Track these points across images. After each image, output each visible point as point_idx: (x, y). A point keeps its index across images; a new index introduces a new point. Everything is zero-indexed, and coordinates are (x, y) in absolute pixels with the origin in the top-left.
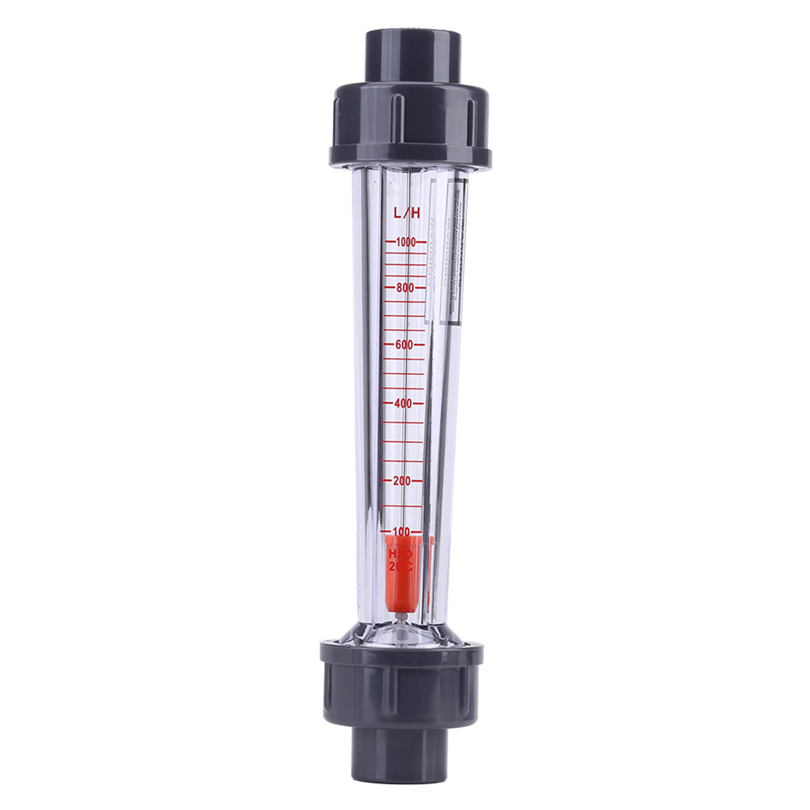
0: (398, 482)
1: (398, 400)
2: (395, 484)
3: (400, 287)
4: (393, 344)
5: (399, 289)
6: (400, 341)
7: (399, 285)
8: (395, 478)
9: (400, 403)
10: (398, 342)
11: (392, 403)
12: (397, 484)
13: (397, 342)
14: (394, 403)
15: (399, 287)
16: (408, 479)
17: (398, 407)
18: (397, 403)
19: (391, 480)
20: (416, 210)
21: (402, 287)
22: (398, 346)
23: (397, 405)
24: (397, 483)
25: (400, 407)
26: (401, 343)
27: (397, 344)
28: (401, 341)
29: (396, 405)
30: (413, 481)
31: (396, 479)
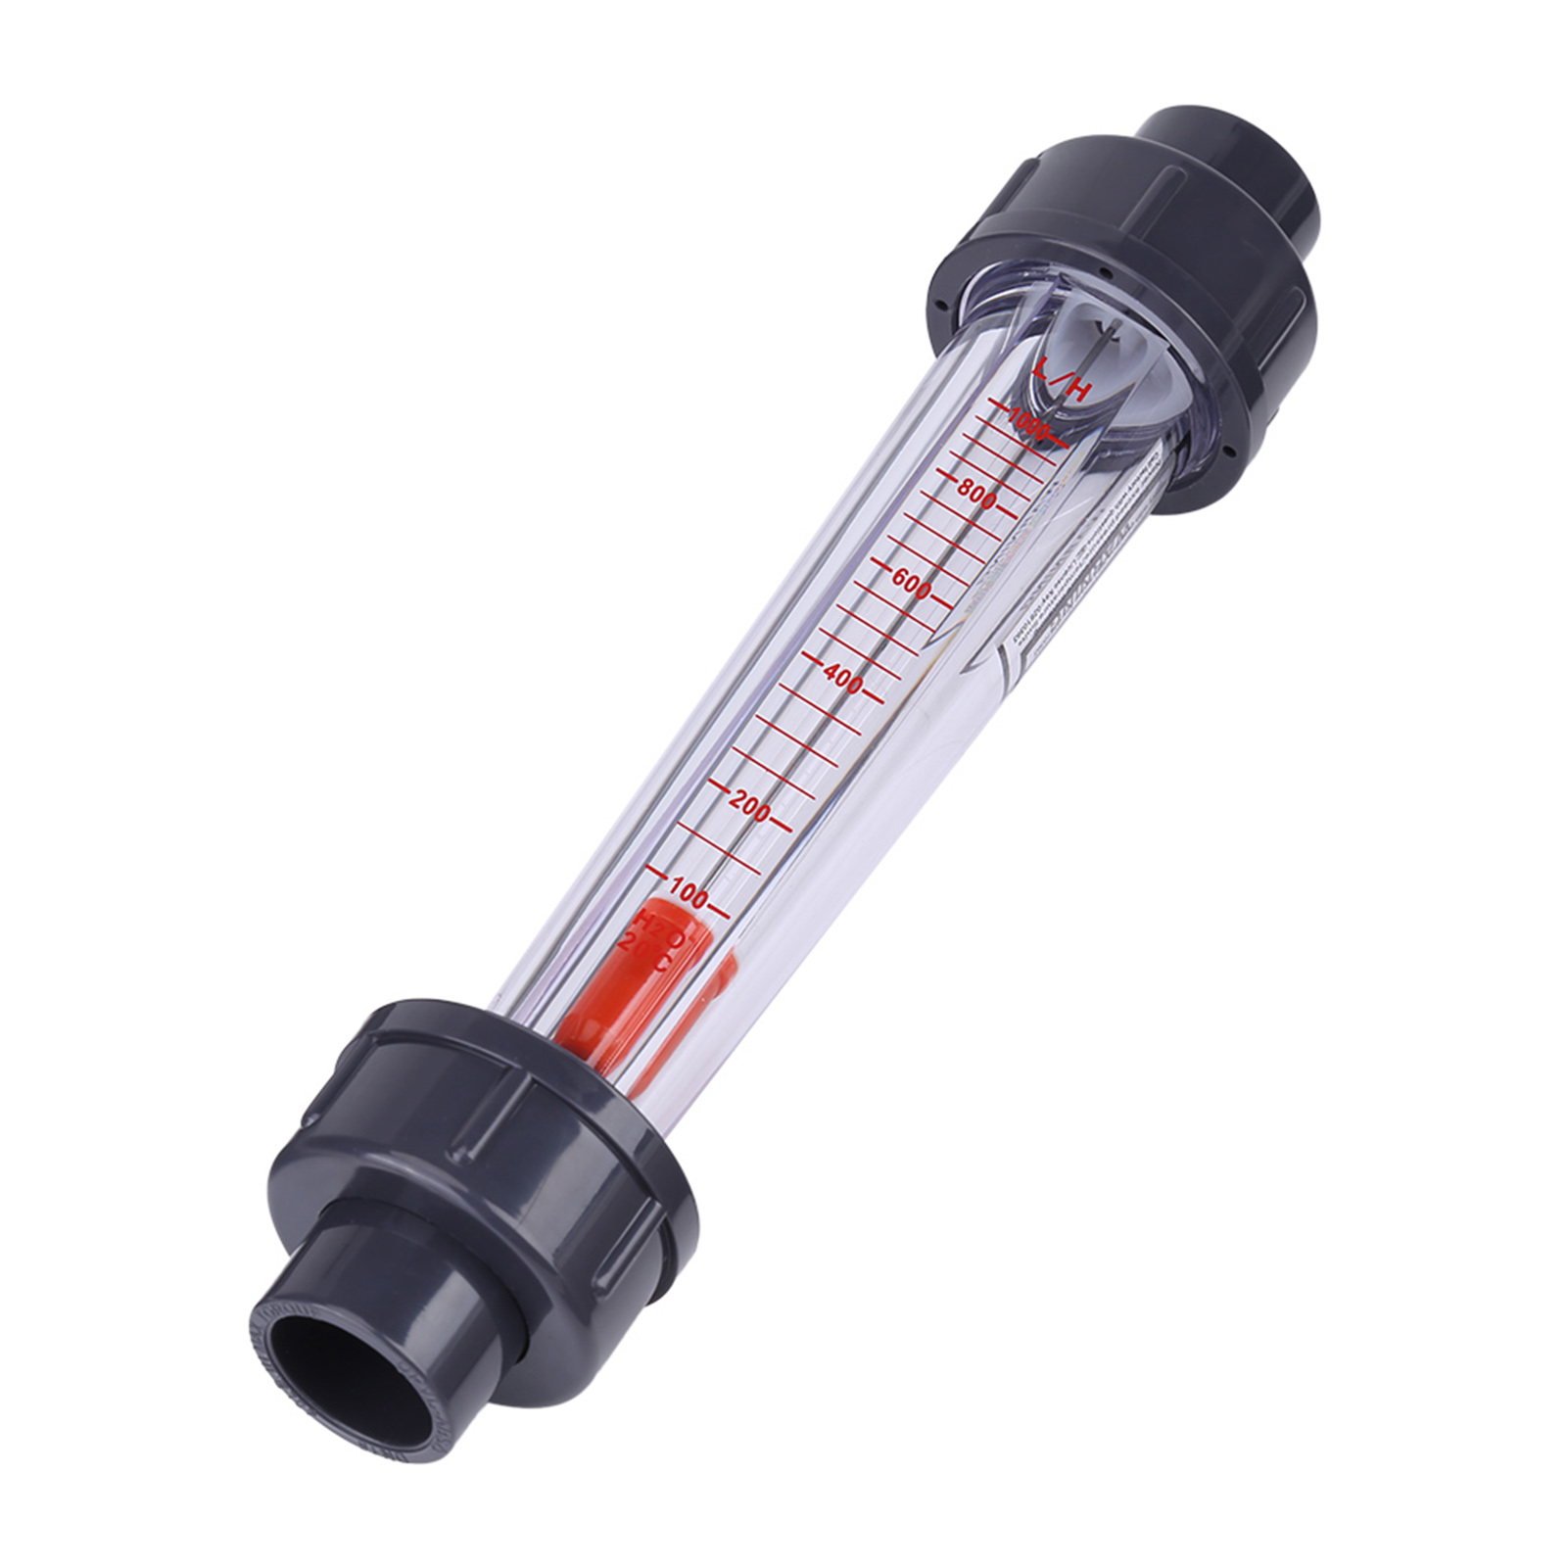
0: (741, 804)
2: (733, 803)
3: (968, 488)
5: (964, 490)
7: (968, 484)
8: (740, 792)
9: (837, 674)
10: (903, 573)
11: (821, 664)
12: (737, 807)
13: (903, 570)
14: (826, 667)
15: (964, 485)
16: (764, 811)
17: (829, 678)
18: (831, 671)
19: (728, 792)
20: (1082, 385)
21: (971, 490)
22: (899, 579)
24: (738, 803)
25: (833, 680)
26: (907, 578)
27: (898, 574)
28: (910, 575)
29: (826, 671)
30: (773, 820)
31: (741, 795)
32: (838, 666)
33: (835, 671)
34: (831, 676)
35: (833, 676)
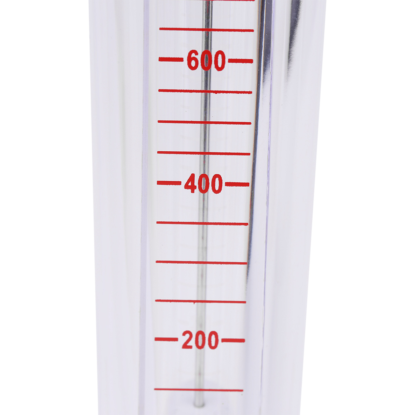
0: (192, 343)
1: (192, 177)
2: (185, 346)
4: (181, 60)
6: (196, 53)
8: (184, 334)
9: (196, 184)
10: (193, 55)
11: (179, 183)
12: (190, 347)
13: (190, 53)
14: (183, 184)
16: (213, 337)
17: (193, 192)
19: (176, 339)
22: (193, 63)
23: (190, 186)
25: (197, 190)
26: (199, 57)
27: (190, 59)
28: (200, 54)
29: (187, 187)
30: (224, 340)
31: (188, 336)
32: (193, 176)
33: (193, 183)
34: (193, 188)
35: (195, 187)
